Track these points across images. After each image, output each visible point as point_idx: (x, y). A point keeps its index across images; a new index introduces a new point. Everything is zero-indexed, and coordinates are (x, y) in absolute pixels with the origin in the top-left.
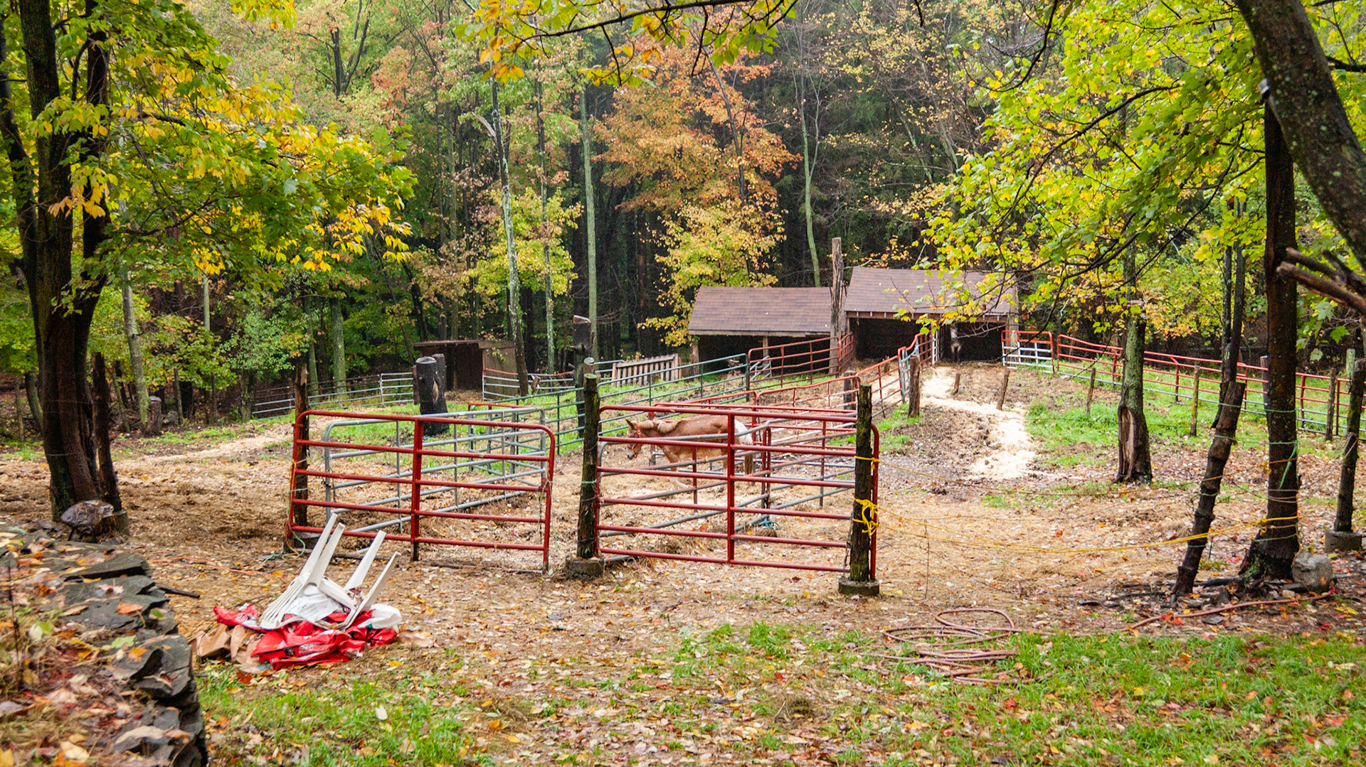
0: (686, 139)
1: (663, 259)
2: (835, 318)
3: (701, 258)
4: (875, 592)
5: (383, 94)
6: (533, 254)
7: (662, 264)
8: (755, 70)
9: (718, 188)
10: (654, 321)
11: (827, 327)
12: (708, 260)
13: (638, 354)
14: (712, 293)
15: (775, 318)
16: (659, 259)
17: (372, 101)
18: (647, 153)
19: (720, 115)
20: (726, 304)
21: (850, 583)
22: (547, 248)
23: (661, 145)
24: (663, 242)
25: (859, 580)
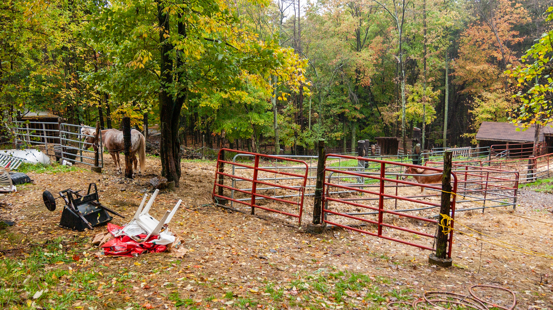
0: (485, 66)
1: (471, 111)
2: (536, 135)
3: (487, 112)
4: (448, 265)
5: (372, 52)
6: (419, 108)
7: (471, 113)
8: (517, 39)
9: (498, 85)
10: (467, 134)
11: (532, 139)
12: (490, 112)
13: (456, 146)
14: (488, 124)
15: (512, 135)
16: (469, 111)
17: (368, 54)
18: (470, 71)
19: (500, 57)
20: (492, 128)
21: (435, 258)
22: (424, 105)
23: (475, 69)
24: (473, 105)
25: (439, 257)
